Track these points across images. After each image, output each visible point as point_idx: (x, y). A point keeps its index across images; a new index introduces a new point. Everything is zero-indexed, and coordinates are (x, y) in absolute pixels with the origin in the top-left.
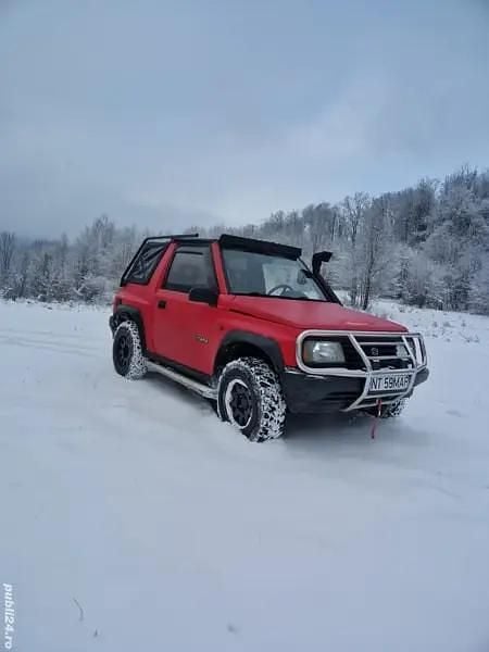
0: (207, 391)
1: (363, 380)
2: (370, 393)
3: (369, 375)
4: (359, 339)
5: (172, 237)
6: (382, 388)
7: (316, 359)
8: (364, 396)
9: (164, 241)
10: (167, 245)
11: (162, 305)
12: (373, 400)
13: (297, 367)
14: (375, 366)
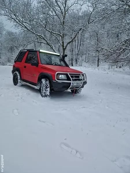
0: (36, 87)
1: (70, 83)
2: (72, 86)
3: (72, 82)
4: (70, 74)
5: (27, 50)
6: (75, 85)
7: (60, 78)
8: (71, 87)
9: (26, 51)
10: (26, 52)
11: (25, 67)
12: (73, 88)
13: (56, 80)
14: (73, 80)
